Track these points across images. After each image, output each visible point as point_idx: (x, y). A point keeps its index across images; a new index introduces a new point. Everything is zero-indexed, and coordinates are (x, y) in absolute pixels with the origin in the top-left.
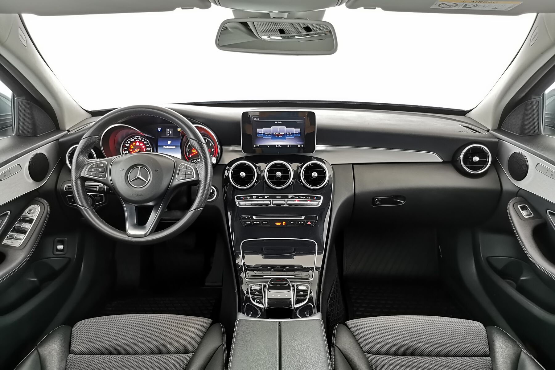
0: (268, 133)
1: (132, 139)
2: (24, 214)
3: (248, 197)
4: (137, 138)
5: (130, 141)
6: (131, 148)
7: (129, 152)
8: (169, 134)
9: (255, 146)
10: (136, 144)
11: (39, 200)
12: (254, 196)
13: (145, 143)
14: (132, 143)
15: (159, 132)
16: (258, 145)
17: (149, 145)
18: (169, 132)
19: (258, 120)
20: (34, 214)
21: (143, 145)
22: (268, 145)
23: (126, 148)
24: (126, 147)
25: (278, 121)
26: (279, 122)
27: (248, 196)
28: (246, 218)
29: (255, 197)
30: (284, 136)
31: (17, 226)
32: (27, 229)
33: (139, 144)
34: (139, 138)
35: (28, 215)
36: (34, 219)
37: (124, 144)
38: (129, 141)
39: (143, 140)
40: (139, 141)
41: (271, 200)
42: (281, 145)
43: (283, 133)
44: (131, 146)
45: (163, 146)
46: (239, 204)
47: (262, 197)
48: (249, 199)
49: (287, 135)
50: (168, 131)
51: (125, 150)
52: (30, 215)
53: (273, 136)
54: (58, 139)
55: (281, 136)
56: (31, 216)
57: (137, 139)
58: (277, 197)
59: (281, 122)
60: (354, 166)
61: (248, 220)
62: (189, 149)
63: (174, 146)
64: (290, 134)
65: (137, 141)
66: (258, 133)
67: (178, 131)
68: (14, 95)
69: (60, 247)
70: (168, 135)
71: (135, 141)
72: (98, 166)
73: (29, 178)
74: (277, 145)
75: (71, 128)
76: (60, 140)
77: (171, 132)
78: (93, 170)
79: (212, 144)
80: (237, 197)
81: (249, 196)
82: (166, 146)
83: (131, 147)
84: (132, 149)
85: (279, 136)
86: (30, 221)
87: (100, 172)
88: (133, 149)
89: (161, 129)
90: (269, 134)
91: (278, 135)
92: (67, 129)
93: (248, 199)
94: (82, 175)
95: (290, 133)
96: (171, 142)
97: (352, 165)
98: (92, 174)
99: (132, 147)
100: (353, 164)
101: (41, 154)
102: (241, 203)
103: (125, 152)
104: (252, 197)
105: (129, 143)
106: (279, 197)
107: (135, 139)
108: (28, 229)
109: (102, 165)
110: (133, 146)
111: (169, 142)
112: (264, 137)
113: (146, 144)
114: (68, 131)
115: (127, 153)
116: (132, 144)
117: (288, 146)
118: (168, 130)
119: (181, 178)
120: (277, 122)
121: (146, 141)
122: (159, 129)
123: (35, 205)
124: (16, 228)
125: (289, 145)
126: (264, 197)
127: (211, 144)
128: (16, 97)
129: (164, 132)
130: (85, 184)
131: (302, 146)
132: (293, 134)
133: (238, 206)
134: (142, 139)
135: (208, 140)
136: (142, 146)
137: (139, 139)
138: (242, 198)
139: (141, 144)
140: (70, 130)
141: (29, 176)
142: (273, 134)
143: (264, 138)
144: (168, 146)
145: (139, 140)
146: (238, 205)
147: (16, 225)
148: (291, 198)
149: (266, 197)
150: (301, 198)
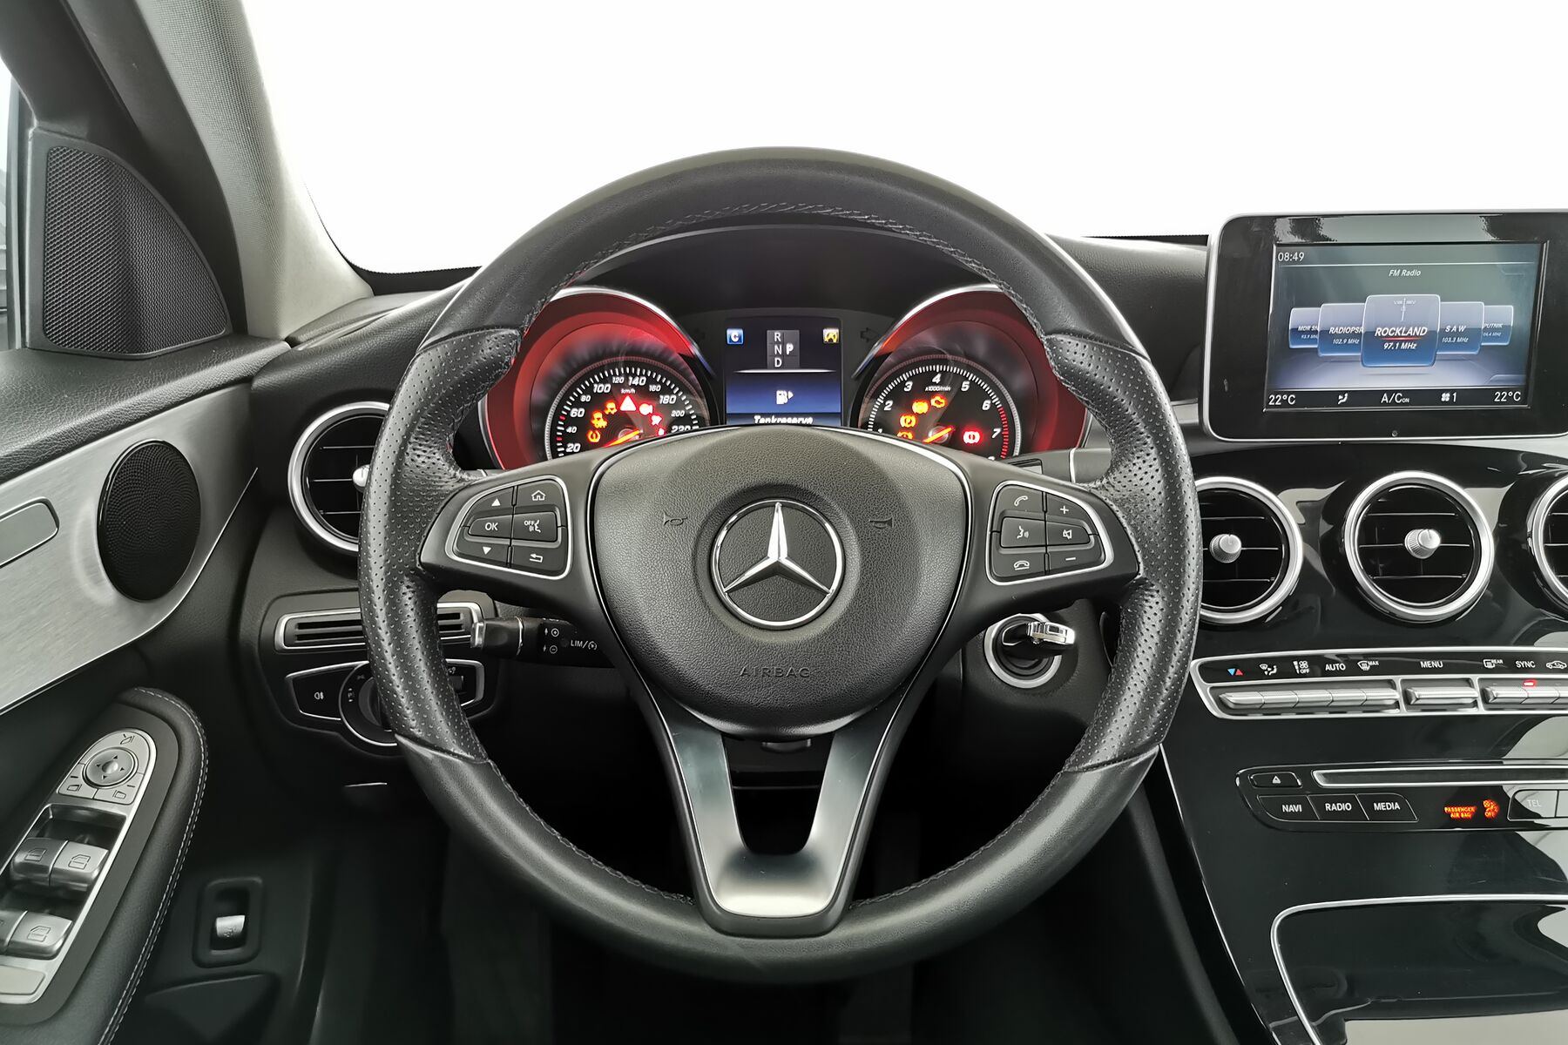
0: (1345, 330)
1: (604, 381)
2: (65, 787)
3: (1264, 667)
4: (627, 376)
5: (589, 390)
6: (594, 429)
7: (586, 446)
8: (783, 356)
9: (1275, 400)
10: (618, 405)
11: (150, 704)
12: (1299, 658)
13: (665, 399)
14: (598, 401)
15: (735, 346)
16: (1289, 394)
17: (681, 413)
18: (782, 345)
19: (1298, 262)
20: (123, 787)
21: (654, 413)
22: (1343, 393)
23: (569, 430)
24: (570, 421)
25: (1402, 268)
26: (1410, 268)
27: (1264, 660)
28: (1276, 781)
29: (1304, 664)
30: (1427, 348)
31: (22, 865)
32: (82, 879)
33: (633, 408)
34: (634, 376)
35: (86, 791)
36: (123, 819)
37: (560, 408)
38: (585, 393)
39: (653, 388)
40: (633, 391)
41: (1398, 679)
42: (1406, 393)
43: (1420, 331)
44: (598, 415)
45: (752, 416)
46: (1222, 704)
47: (1341, 667)
48: (1273, 676)
49: (1445, 340)
50: (778, 343)
51: (568, 438)
52: (101, 794)
53: (1374, 347)
54: (246, 380)
55: (1413, 346)
56: (106, 801)
57: (627, 380)
58: (1425, 664)
59: (1418, 273)
61: (1289, 791)
63: (805, 415)
64: (1458, 334)
65: (623, 391)
66: (1295, 330)
67: (826, 339)
68: (22, 103)
69: (230, 924)
70: (778, 362)
71: (615, 395)
72: (516, 503)
73: (97, 582)
74: (1390, 393)
75: (302, 330)
76: (258, 383)
77: (790, 348)
78: (493, 526)
79: (993, 405)
80: (1201, 667)
81: (1270, 662)
82: (764, 415)
83: (595, 422)
84: (601, 430)
85: (1404, 346)
86: (101, 829)
87: (534, 537)
88: (608, 435)
89: (741, 332)
90: (1354, 335)
91: (1395, 339)
92: (284, 335)
93: (1269, 677)
94: (427, 556)
95: (1462, 329)
96: (791, 395)
98: (486, 550)
99: (599, 422)
101: (163, 450)
102: (1233, 698)
103: (566, 448)
104: (1286, 669)
105: (584, 405)
106: (1436, 664)
107: (617, 380)
108: (92, 883)
109: (538, 497)
110: (605, 417)
111: (782, 397)
112: (1323, 351)
113: (670, 407)
114: (292, 342)
115: (573, 453)
116: (602, 409)
117: (1445, 397)
118: (777, 335)
119: (1022, 565)
120: (1396, 273)
121: (670, 392)
122: (734, 334)
123: (128, 734)
124: (19, 876)
125: (1451, 391)
126: (1352, 667)
127: (986, 405)
128: (35, 122)
129: (755, 348)
130: (439, 605)
131: (1516, 396)
132: (1474, 334)
133: (1215, 713)
134: (651, 381)
135: (972, 382)
136: (650, 415)
137: (636, 382)
138: (1232, 671)
139: (646, 409)
140: (302, 338)
141: (97, 571)
142: (1370, 335)
143: (1322, 355)
144: (778, 415)
145: (633, 386)
146: (1216, 711)
147: (19, 859)
148: (1497, 670)
149: (1365, 667)
150: (1549, 665)
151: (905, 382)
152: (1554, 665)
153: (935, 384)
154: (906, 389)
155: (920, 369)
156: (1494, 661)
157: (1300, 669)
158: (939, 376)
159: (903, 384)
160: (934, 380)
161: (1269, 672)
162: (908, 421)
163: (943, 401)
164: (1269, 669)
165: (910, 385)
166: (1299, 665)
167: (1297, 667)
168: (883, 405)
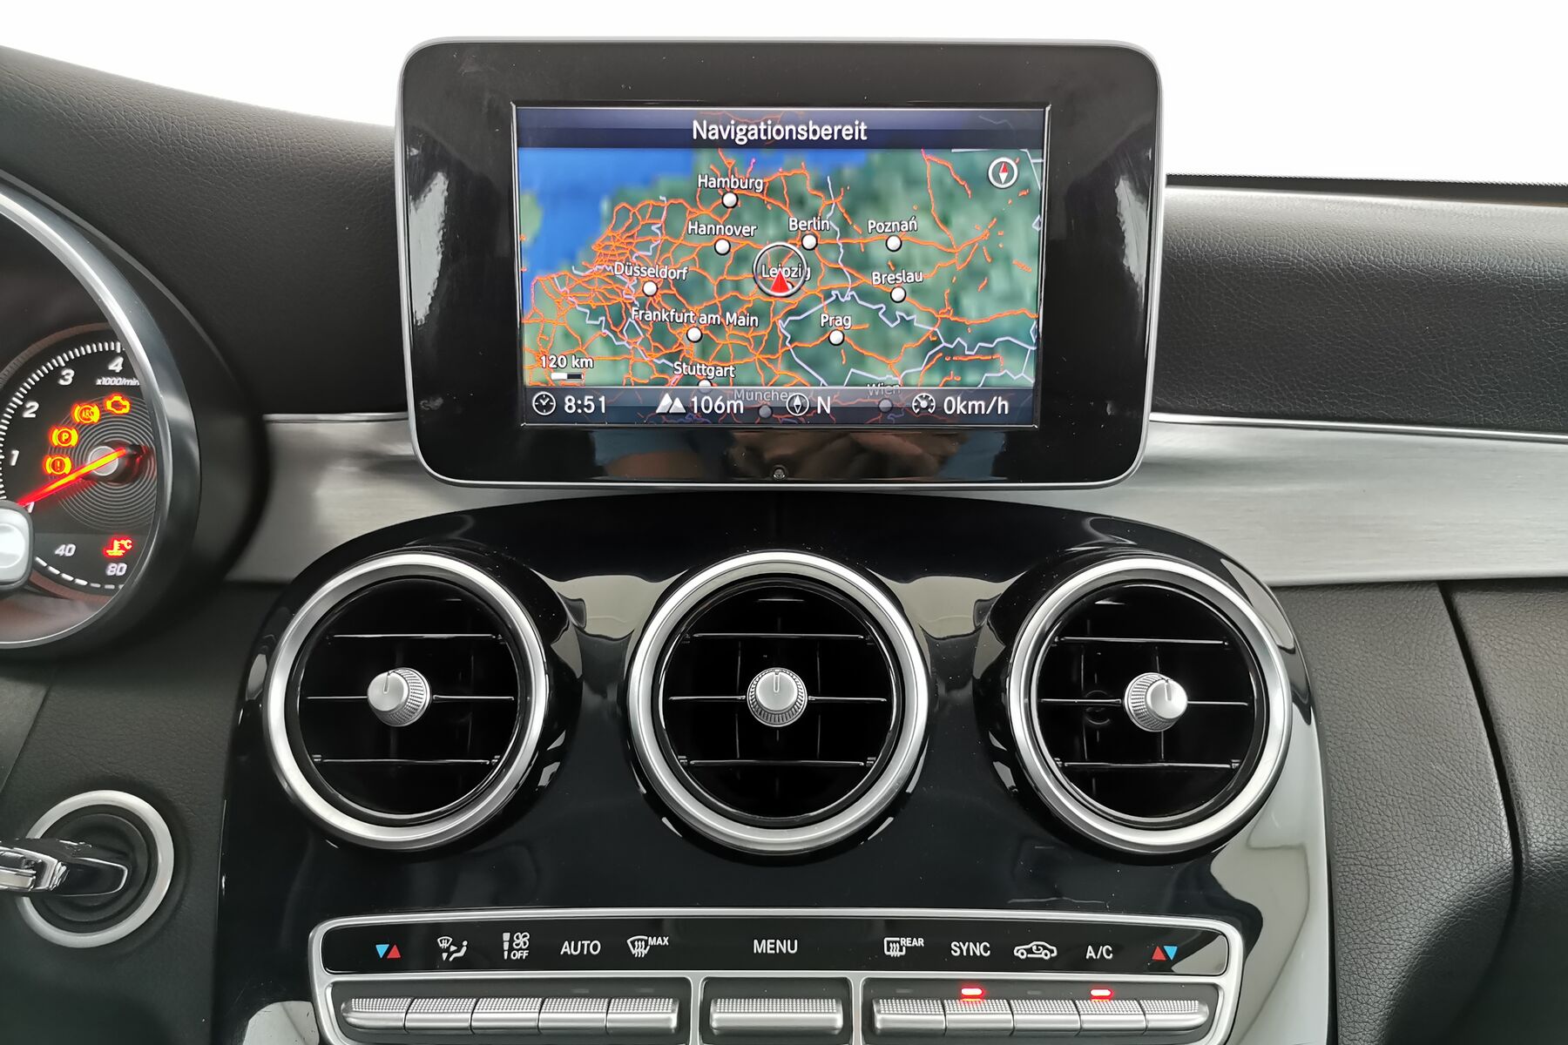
12: (515, 926)
41: (697, 979)
47: (593, 947)
48: (459, 965)
58: (762, 947)
60: (1462, 600)
62: (16, 453)
80: (329, 937)
81: (457, 931)
93: (442, 968)
97: (1436, 595)
100: (1449, 588)
104: (484, 949)
106: (784, 947)
126: (614, 949)
148: (913, 960)
149: (639, 951)
150: (1020, 952)
151: (60, 368)
152: (1030, 951)
153: (113, 374)
154: (62, 382)
155: (88, 347)
156: (906, 942)
157: (511, 949)
158: (120, 360)
159: (56, 373)
160: (111, 367)
161: (450, 954)
162: (65, 436)
163: (126, 403)
164: (453, 948)
165: (68, 376)
166: (511, 941)
167: (506, 946)
168: (21, 409)
